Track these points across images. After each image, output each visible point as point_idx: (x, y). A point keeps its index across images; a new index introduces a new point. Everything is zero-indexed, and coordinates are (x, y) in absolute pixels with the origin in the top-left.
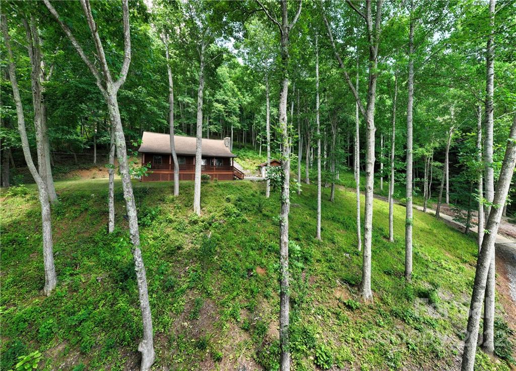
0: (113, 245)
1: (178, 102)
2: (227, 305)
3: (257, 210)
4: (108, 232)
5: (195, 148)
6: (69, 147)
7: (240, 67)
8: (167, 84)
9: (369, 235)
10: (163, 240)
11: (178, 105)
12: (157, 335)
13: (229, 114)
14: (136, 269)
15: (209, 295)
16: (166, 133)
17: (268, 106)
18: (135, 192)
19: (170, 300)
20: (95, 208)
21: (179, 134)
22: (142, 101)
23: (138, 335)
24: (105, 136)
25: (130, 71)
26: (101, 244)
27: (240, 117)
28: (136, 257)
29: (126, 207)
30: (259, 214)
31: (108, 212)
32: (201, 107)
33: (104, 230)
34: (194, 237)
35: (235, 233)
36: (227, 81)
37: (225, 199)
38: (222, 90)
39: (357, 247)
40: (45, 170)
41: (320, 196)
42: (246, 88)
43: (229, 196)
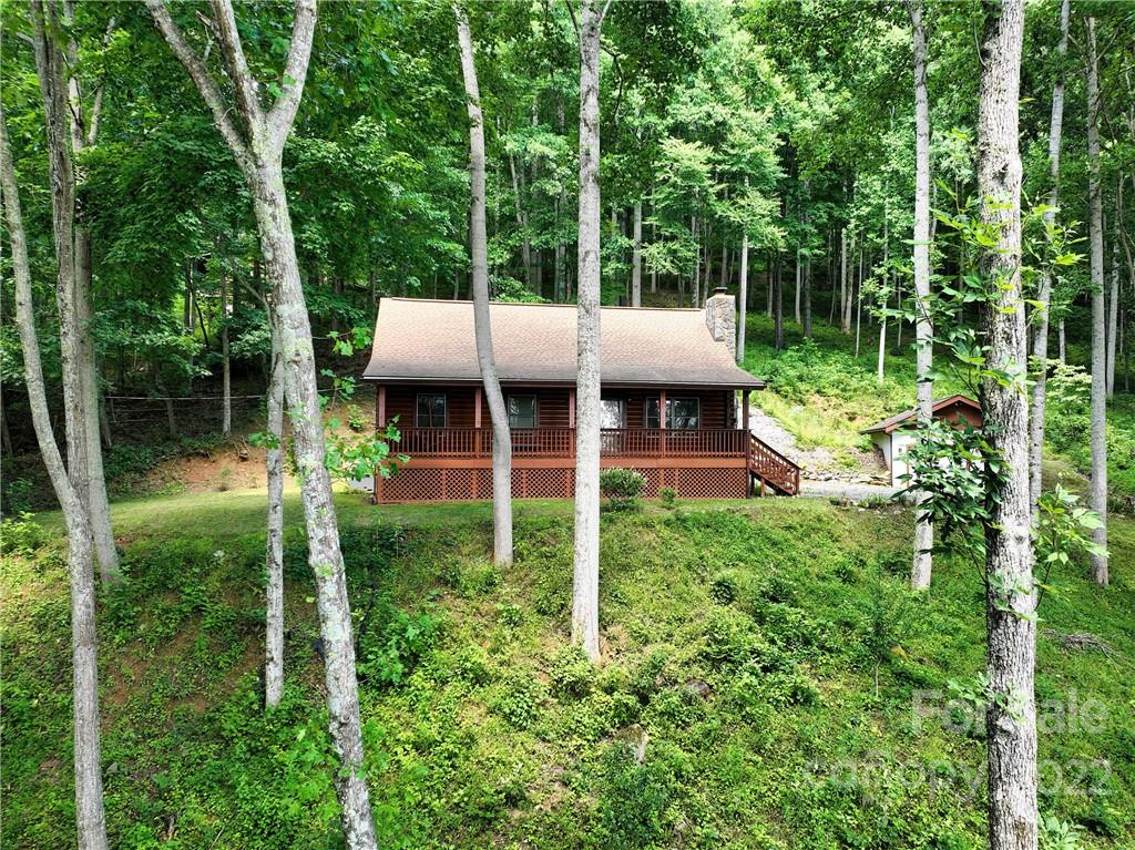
0: (281, 755)
1: (505, 158)
3: (864, 649)
4: (263, 700)
5: (575, 352)
6: (151, 375)
8: (456, 85)
10: (452, 755)
11: (506, 171)
13: (732, 181)
16: (461, 297)
17: (923, 127)
18: (351, 545)
20: (224, 607)
21: (511, 295)
22: (371, 174)
24: (257, 328)
25: (315, 60)
26: (240, 748)
27: (782, 195)
28: (352, 813)
29: (315, 603)
30: (878, 670)
31: (264, 625)
32: (594, 166)
33: (252, 694)
34: (571, 755)
35: (758, 752)
36: (724, 32)
37: (710, 585)
38: (698, 80)
40: (84, 459)
42: (811, 52)
43: (728, 573)
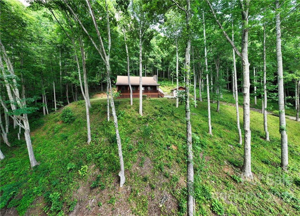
1: (131, 60)
2: (157, 162)
3: (171, 114)
4: (107, 121)
5: (139, 82)
6: (94, 85)
7: (162, 38)
8: (126, 52)
9: (249, 135)
10: (127, 126)
12: (126, 170)
13: (156, 63)
14: (117, 139)
15: (148, 155)
16: (126, 75)
17: (177, 57)
18: (115, 103)
19: (131, 155)
20: (103, 110)
21: (132, 75)
23: (118, 169)
24: (105, 79)
26: (105, 126)
27: (162, 64)
28: (117, 133)
29: (112, 110)
30: (173, 116)
31: (107, 112)
32: (141, 61)
34: (140, 126)
35: (160, 125)
36: (155, 46)
37: (154, 107)
38: (152, 51)
39: (239, 142)
41: (209, 108)
42: (165, 48)
43: (156, 106)
